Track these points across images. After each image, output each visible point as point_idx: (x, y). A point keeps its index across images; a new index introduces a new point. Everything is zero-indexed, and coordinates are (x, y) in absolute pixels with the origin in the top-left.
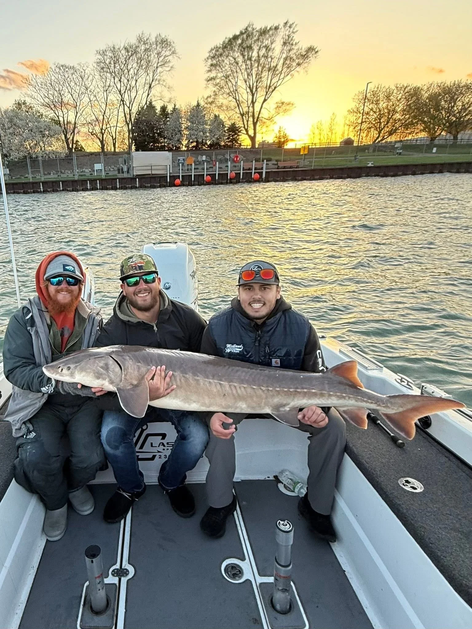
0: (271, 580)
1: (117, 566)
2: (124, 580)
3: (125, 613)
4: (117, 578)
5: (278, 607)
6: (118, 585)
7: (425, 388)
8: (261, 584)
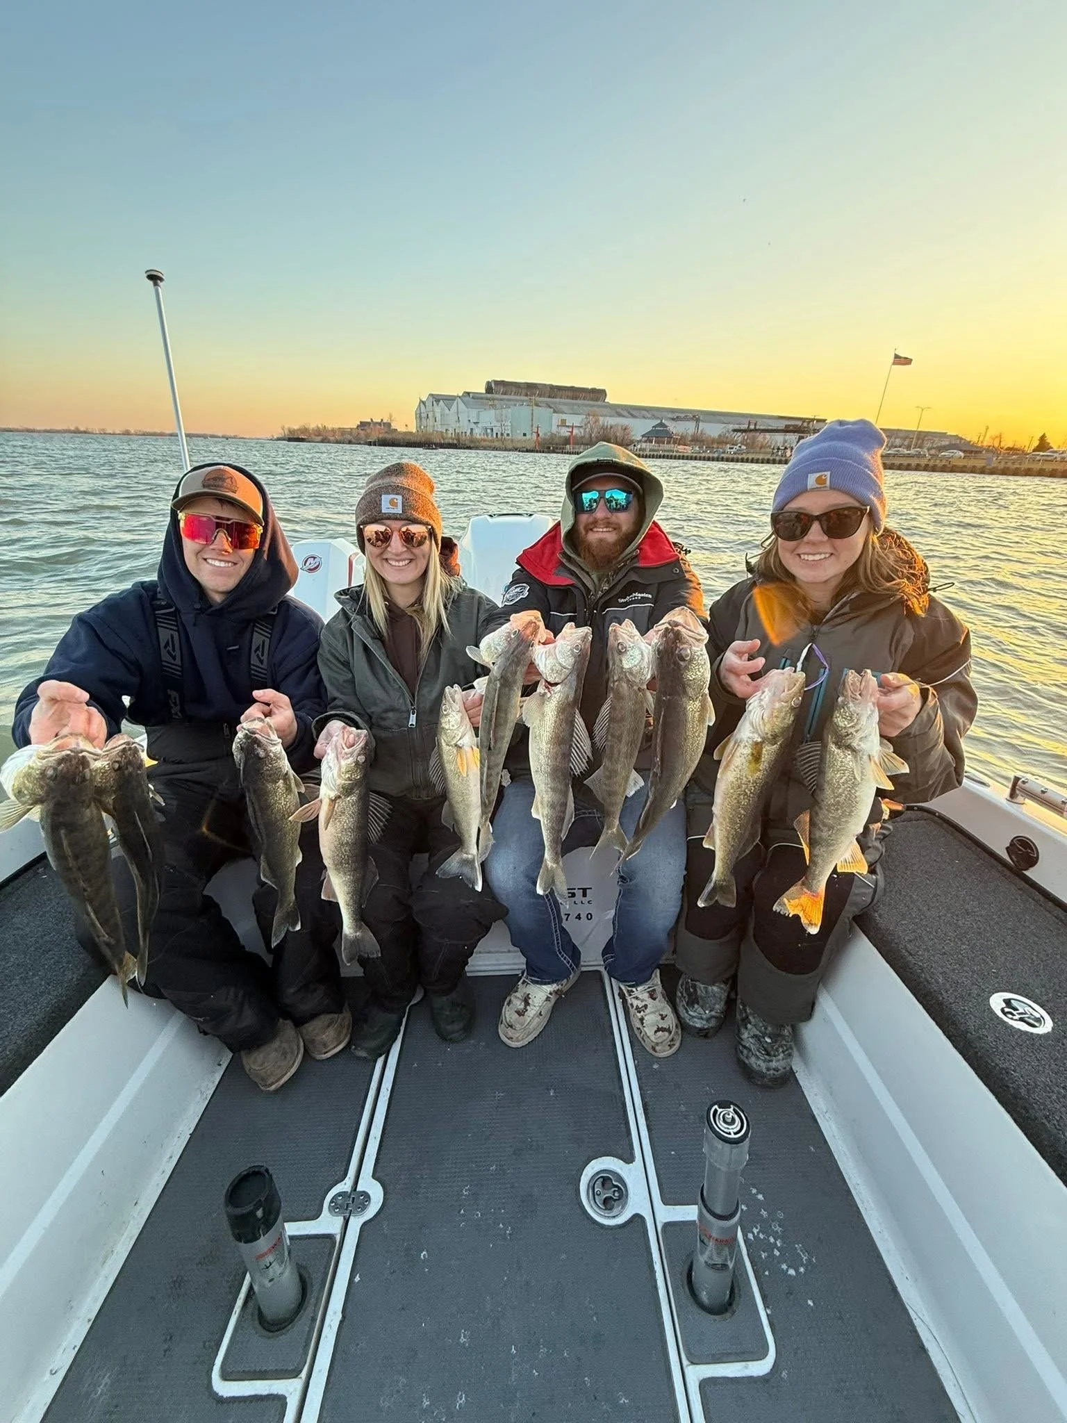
0: (689, 1213)
1: (345, 1186)
2: (356, 1223)
3: (341, 1322)
4: (339, 1221)
5: (704, 1297)
6: (338, 1238)
7: (1024, 782)
8: (667, 1225)
